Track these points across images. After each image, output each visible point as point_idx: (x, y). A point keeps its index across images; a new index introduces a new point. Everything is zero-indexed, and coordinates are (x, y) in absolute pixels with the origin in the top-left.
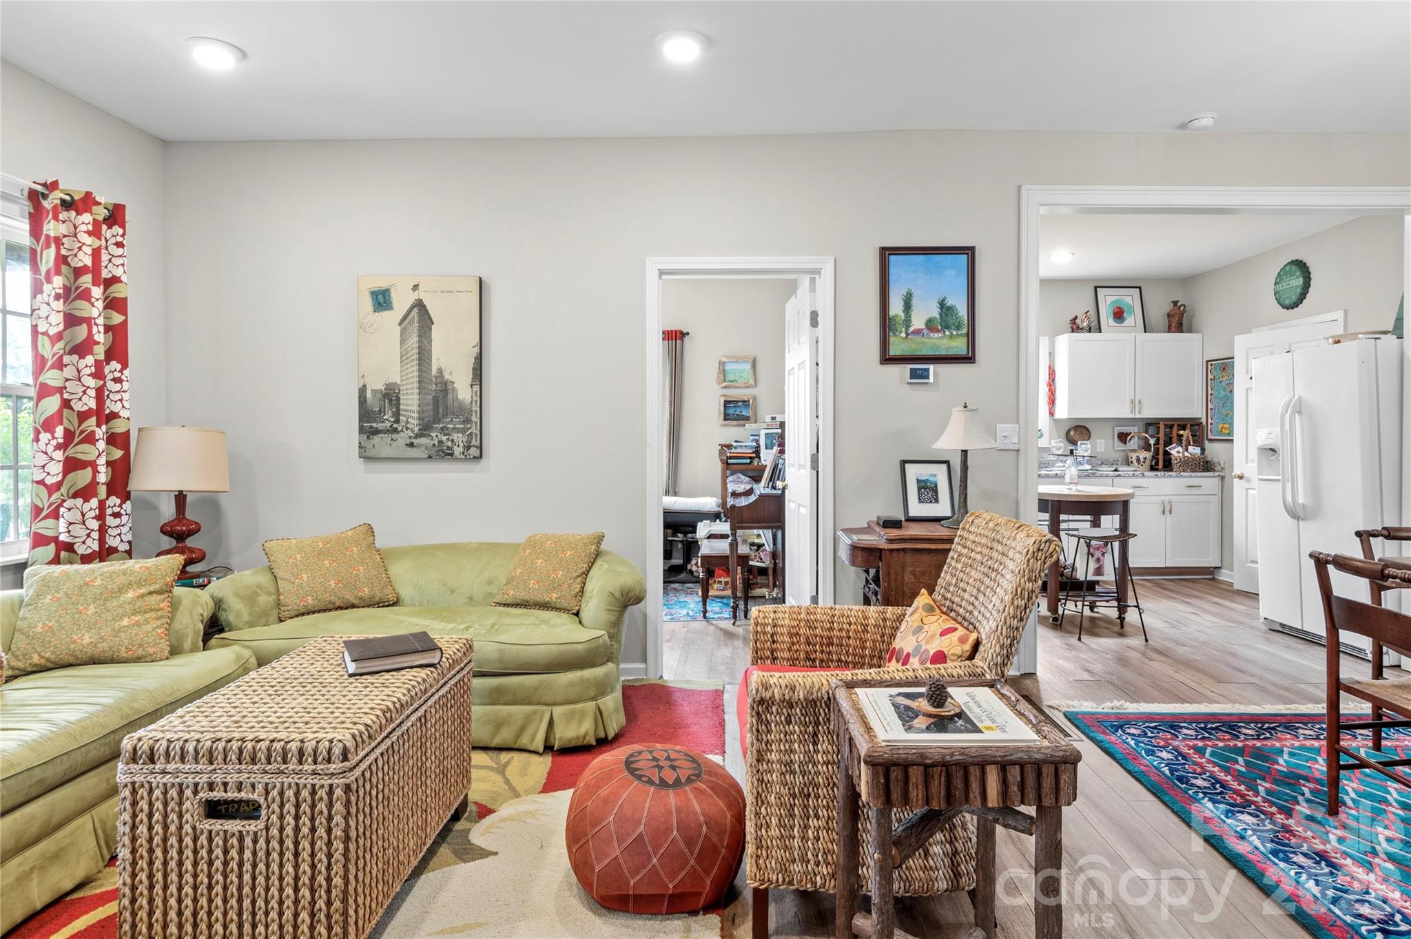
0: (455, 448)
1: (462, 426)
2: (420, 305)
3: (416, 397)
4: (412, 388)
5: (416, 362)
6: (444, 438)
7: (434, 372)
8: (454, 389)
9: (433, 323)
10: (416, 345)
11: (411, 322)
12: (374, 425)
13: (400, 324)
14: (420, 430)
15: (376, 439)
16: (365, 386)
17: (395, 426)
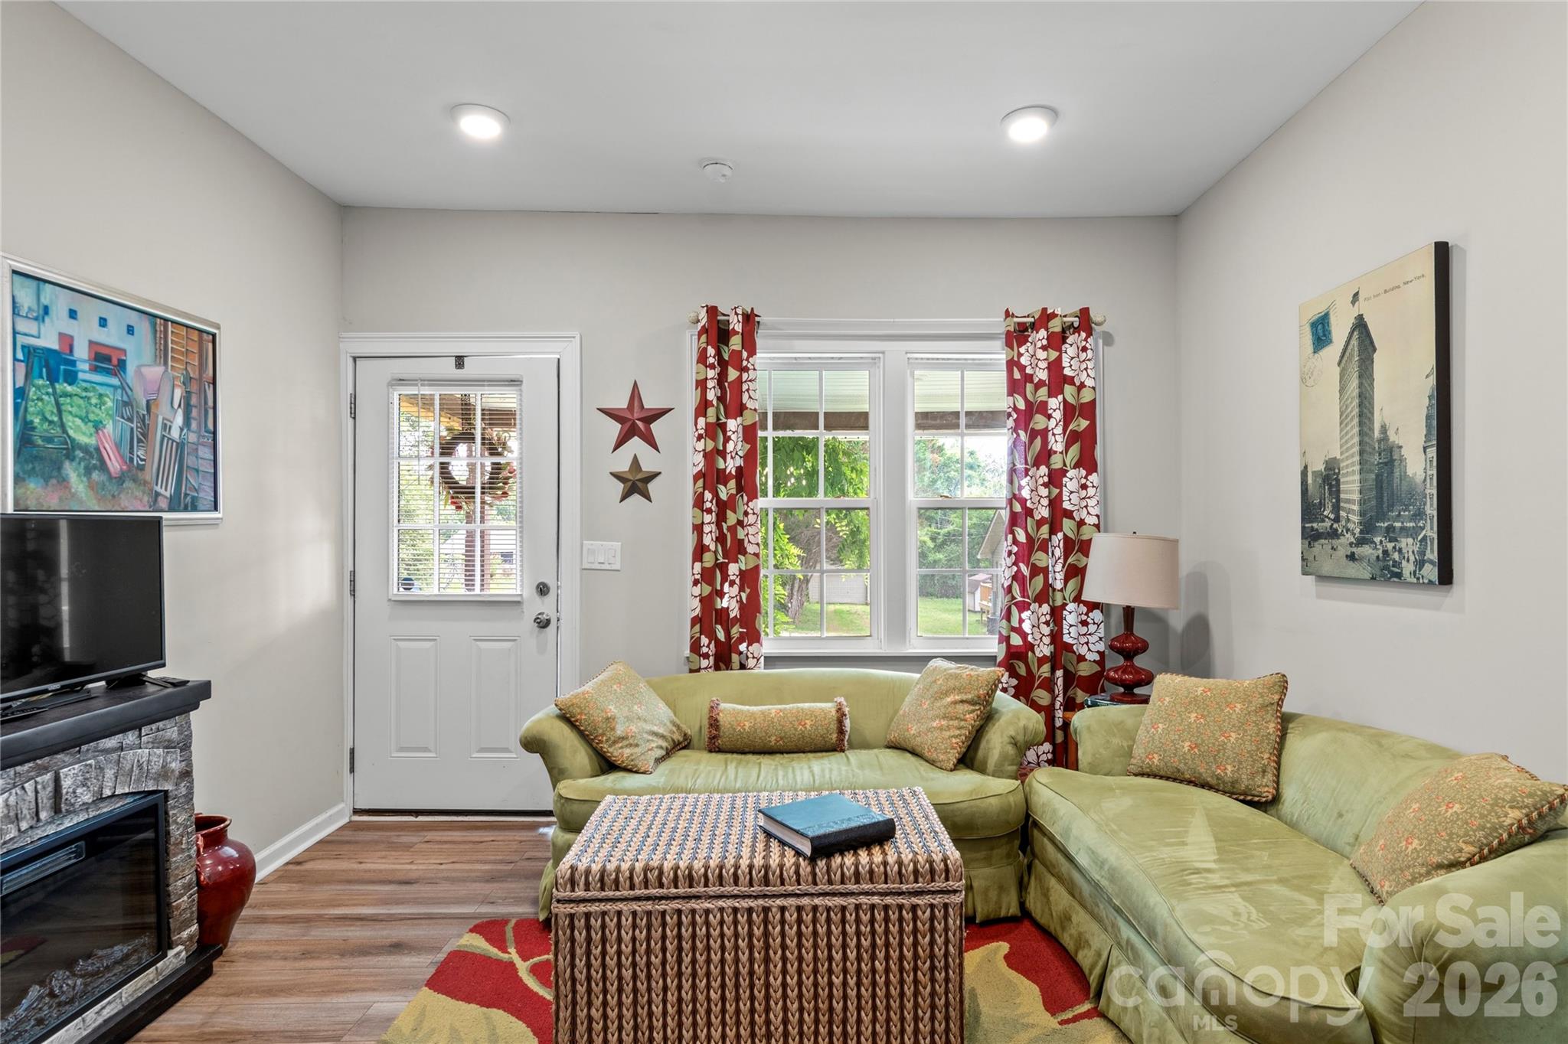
0: (1404, 563)
1: (1412, 524)
2: (1361, 326)
3: (1357, 477)
4: (1353, 464)
5: (1356, 420)
6: (1390, 546)
7: (1377, 434)
8: (1402, 459)
9: (1375, 350)
10: (1356, 392)
11: (1350, 359)
12: (1315, 525)
13: (1339, 364)
14: (1361, 532)
15: (1317, 545)
16: (1306, 467)
17: (1335, 526)
